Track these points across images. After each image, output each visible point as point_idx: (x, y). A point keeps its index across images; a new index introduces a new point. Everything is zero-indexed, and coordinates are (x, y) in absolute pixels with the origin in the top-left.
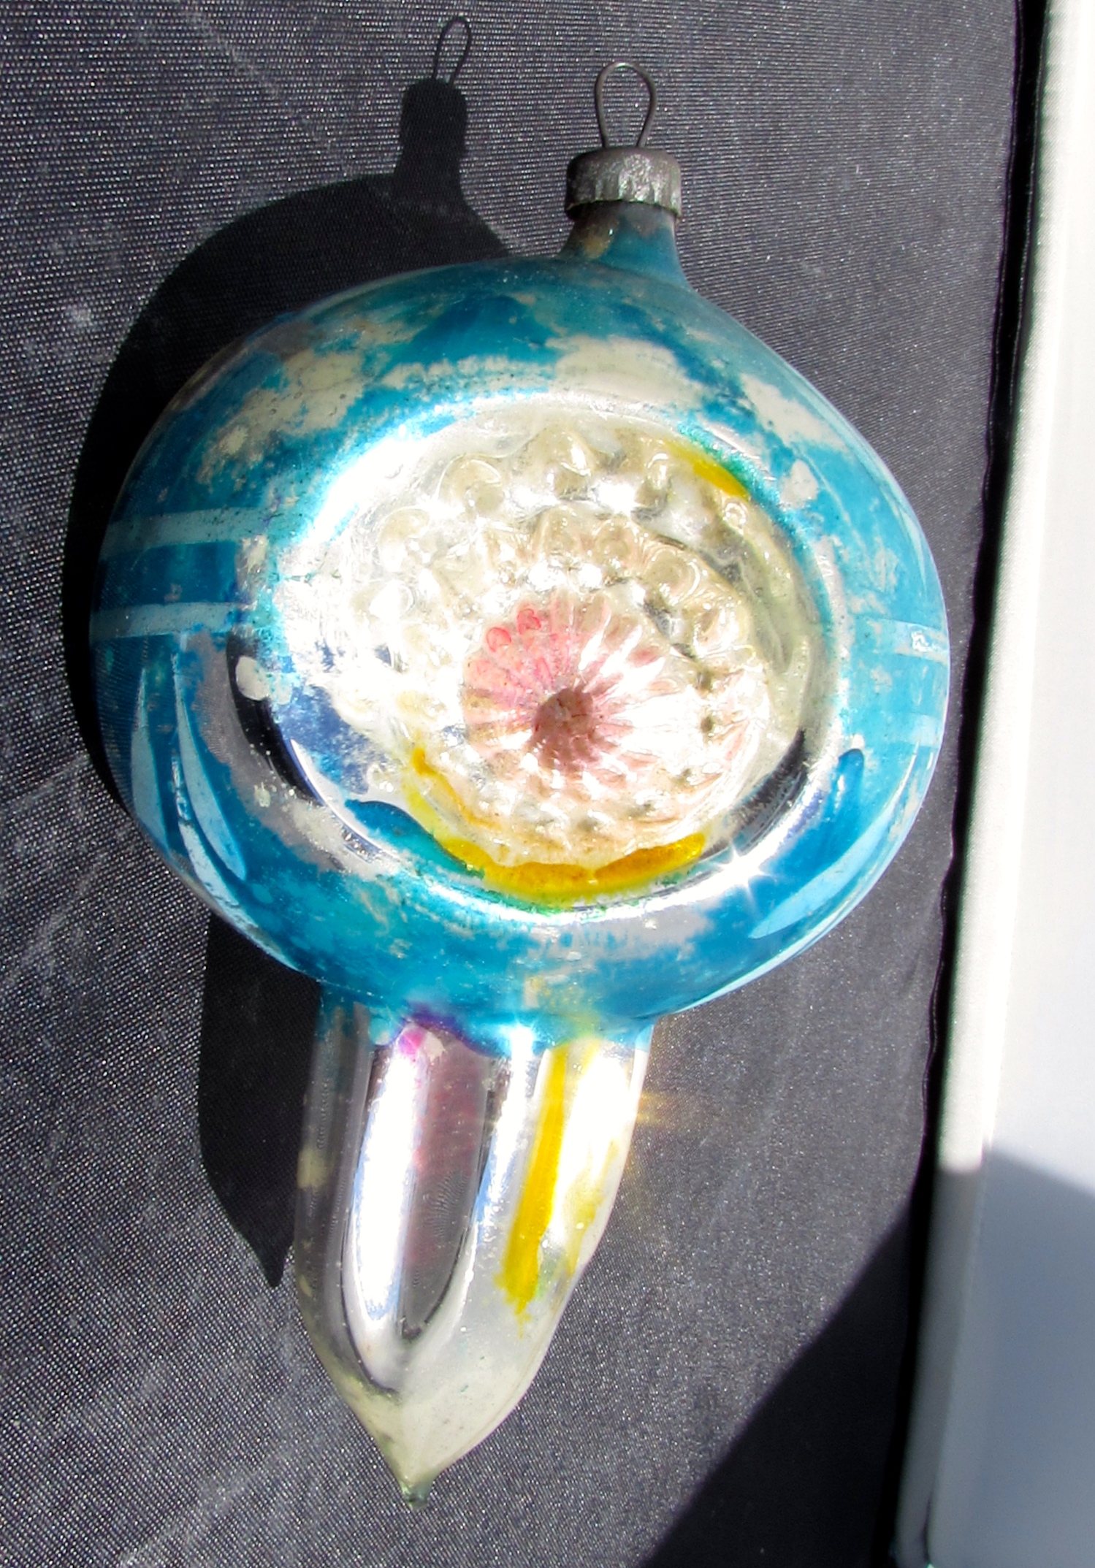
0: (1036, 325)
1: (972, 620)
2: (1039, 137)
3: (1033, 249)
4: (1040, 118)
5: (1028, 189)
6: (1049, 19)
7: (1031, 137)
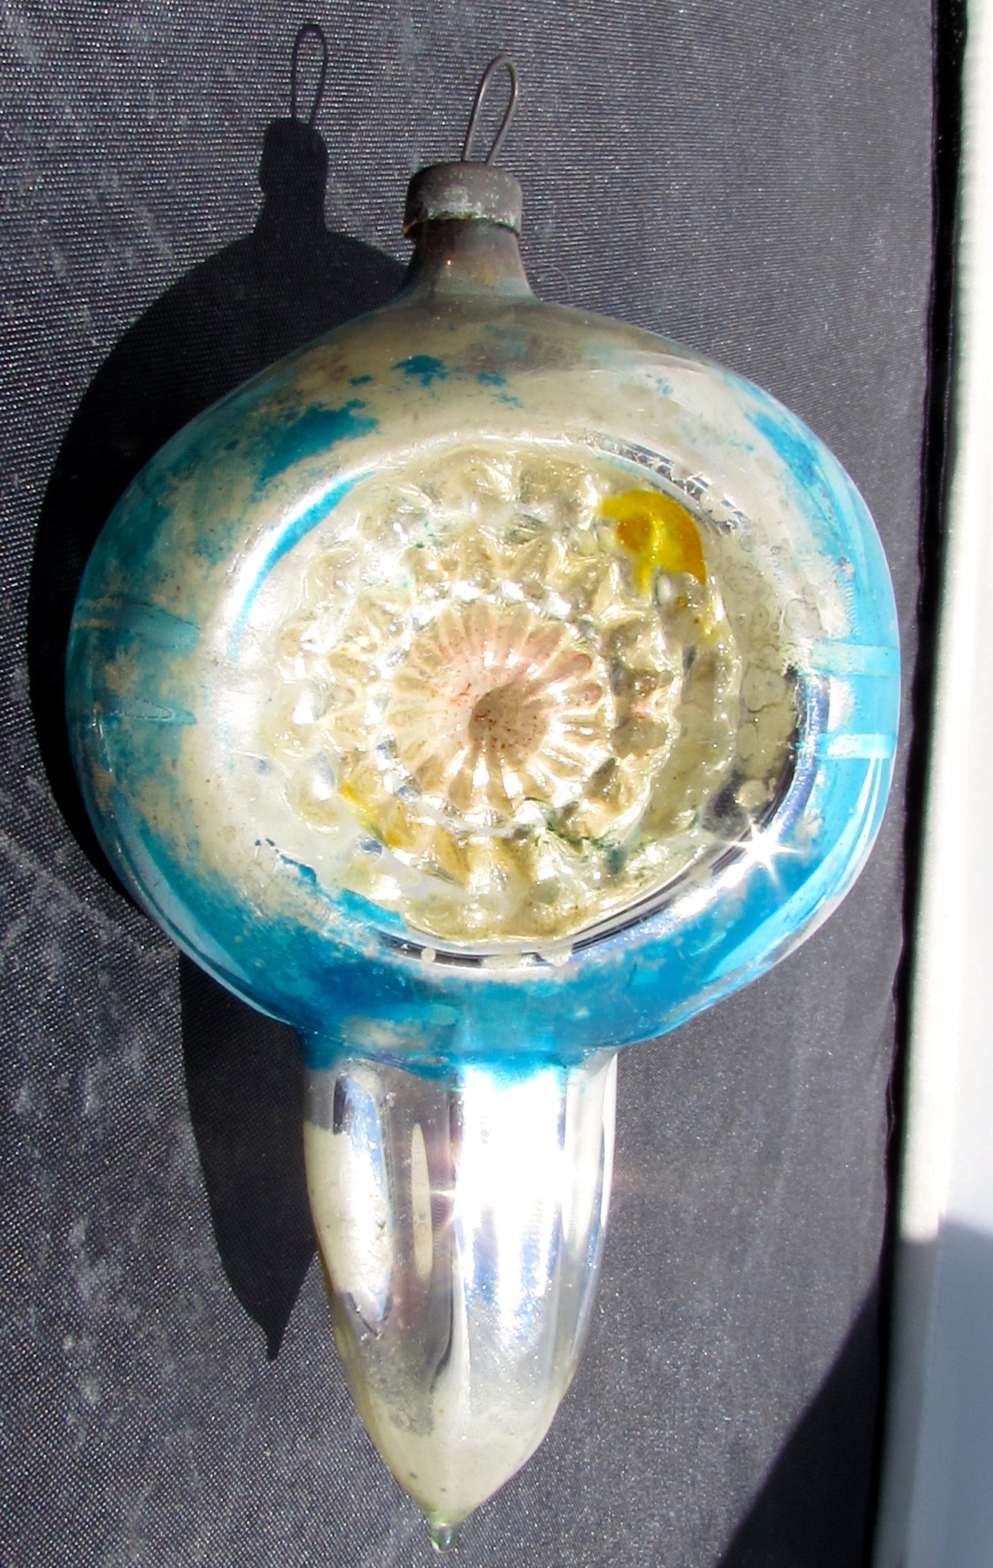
0: (961, 453)
1: (911, 724)
2: (957, 282)
3: (955, 384)
4: (957, 266)
5: (948, 331)
6: (962, 177)
7: (949, 284)
